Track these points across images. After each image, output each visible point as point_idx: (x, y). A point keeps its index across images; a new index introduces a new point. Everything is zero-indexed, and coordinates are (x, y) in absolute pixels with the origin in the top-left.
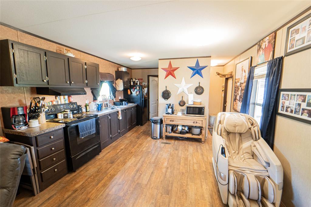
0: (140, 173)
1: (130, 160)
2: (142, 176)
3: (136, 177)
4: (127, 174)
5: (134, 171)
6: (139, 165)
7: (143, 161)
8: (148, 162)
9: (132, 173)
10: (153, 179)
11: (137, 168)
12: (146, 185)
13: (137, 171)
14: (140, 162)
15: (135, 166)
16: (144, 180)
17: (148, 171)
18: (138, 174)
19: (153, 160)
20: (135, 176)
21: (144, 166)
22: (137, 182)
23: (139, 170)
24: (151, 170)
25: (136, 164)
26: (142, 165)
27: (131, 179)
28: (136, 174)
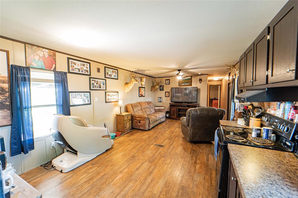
0: (149, 170)
1: (160, 190)
2: (148, 168)
3: (152, 167)
4: (161, 171)
5: (154, 173)
6: (149, 180)
7: (143, 184)
8: (137, 183)
9: (156, 171)
10: (139, 164)
11: (151, 175)
12: (145, 161)
13: (151, 173)
14: (147, 184)
15: (154, 178)
16: (146, 165)
17: (141, 172)
18: (151, 170)
19: (131, 184)
20: (154, 168)
21: (143, 177)
22: (152, 164)
23: (149, 173)
24: (137, 172)
25: (152, 181)
26: (146, 179)
27: (157, 167)
28: (153, 170)
